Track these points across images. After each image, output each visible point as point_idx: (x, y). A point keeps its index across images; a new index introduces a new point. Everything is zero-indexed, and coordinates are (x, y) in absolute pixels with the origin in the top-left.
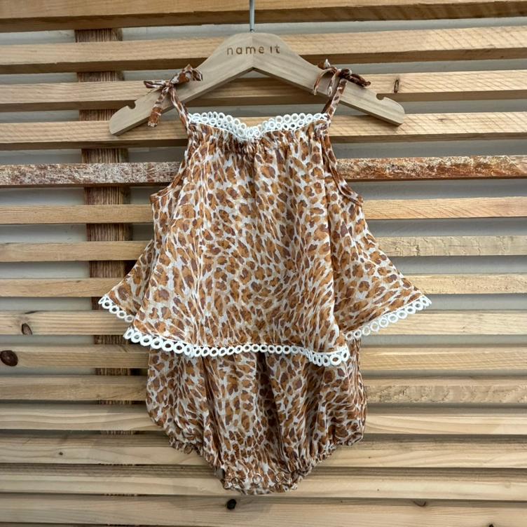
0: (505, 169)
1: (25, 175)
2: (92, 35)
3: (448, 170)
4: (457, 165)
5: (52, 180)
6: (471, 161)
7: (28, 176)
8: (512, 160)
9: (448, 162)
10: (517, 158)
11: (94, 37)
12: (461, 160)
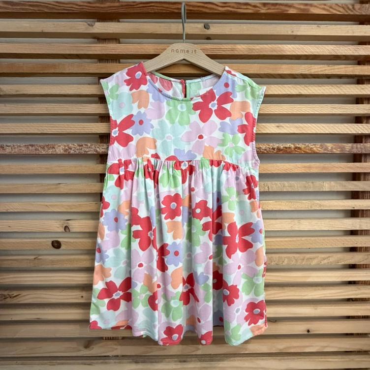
0: (308, 150)
1: (71, 149)
3: (282, 150)
4: (286, 148)
5: (85, 151)
6: (293, 146)
7: (73, 150)
8: (311, 145)
9: (282, 146)
10: (314, 145)
12: (288, 145)
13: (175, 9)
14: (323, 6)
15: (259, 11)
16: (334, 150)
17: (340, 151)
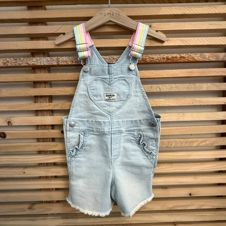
0: (191, 58)
2: (35, 8)
3: (170, 59)
4: (173, 57)
6: (178, 56)
7: (10, 63)
9: (170, 56)
11: (35, 9)
12: (175, 55)
16: (211, 58)
17: (215, 59)
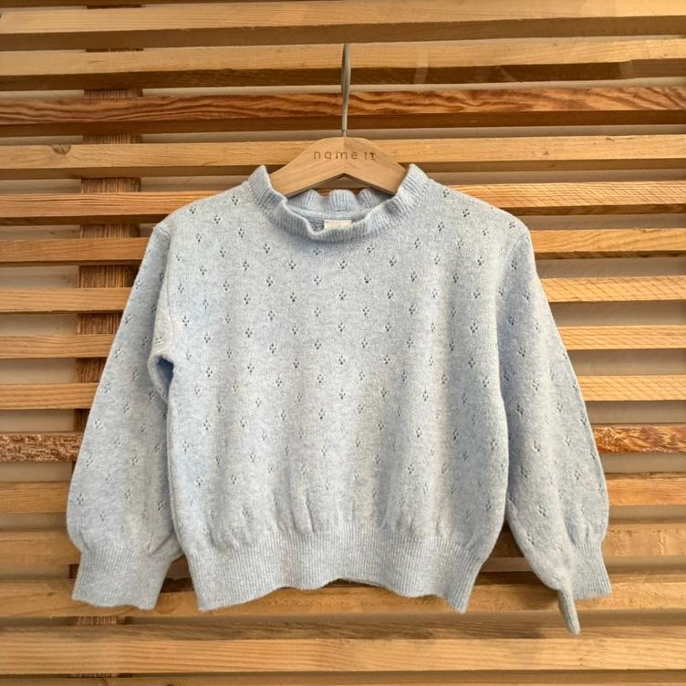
8: (617, 433)
13: (260, 110)
14: (616, 94)
15: (462, 108)
